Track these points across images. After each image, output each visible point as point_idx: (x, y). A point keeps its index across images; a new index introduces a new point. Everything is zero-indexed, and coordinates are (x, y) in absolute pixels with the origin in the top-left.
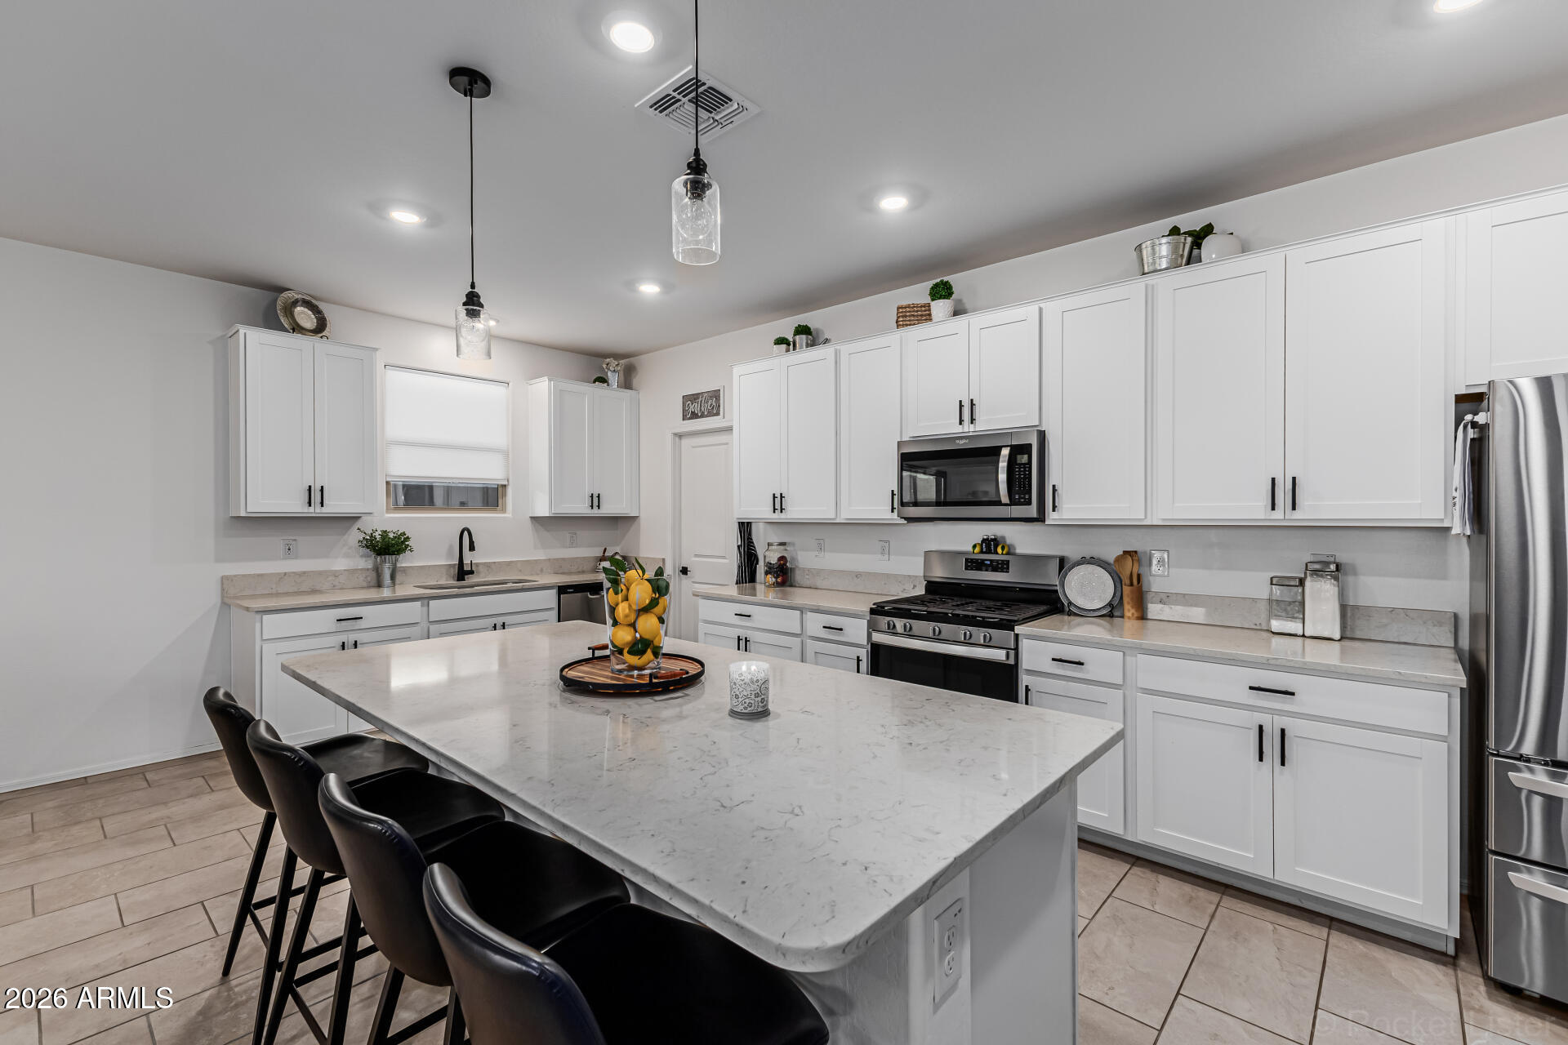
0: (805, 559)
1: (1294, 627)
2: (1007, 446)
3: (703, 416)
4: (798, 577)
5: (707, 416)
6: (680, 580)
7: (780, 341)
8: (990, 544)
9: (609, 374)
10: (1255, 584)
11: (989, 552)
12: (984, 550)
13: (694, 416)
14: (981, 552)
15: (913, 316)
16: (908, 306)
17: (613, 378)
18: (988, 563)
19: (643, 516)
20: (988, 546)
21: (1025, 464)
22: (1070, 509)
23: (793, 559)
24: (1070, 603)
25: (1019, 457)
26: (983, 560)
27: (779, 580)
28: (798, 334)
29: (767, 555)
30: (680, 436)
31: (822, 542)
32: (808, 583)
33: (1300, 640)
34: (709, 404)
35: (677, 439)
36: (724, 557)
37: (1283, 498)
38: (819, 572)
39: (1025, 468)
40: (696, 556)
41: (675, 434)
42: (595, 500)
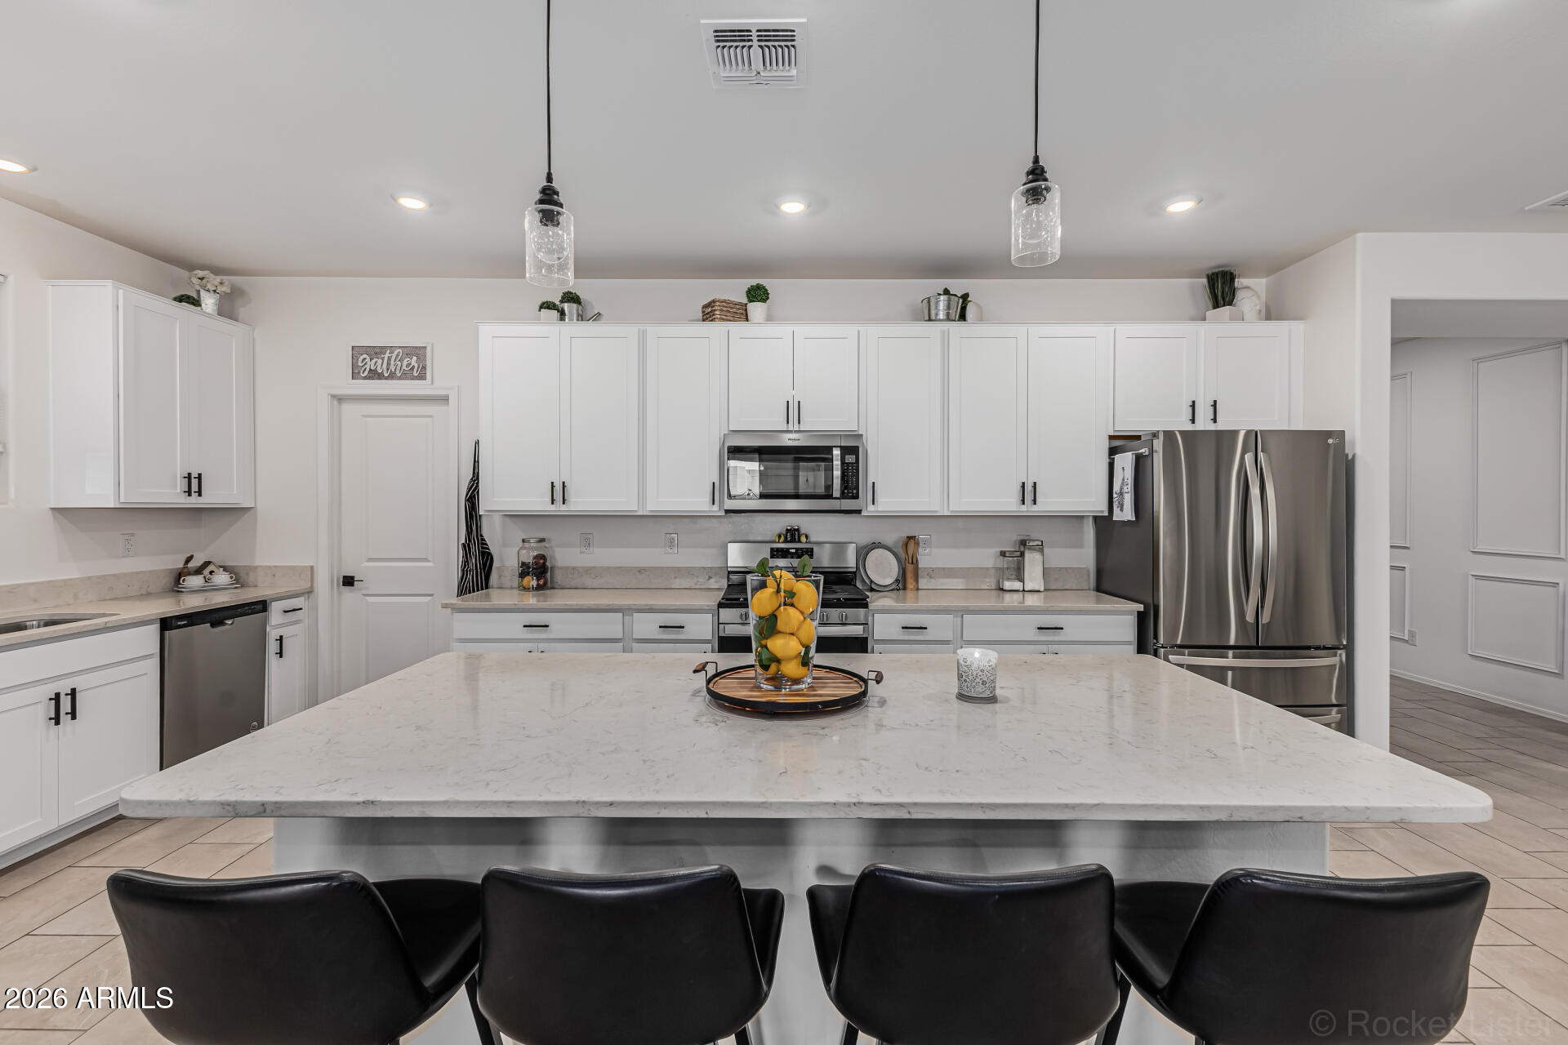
0: (564, 556)
1: (1017, 585)
2: (838, 447)
3: (392, 376)
4: (559, 578)
5: (400, 378)
6: (340, 593)
7: (547, 306)
8: (793, 534)
9: (203, 294)
10: (986, 557)
11: (793, 541)
12: (789, 539)
13: (374, 375)
14: (786, 541)
15: (728, 311)
16: (725, 301)
17: (209, 302)
18: (794, 551)
19: (258, 506)
20: (793, 536)
21: (852, 463)
22: (887, 503)
23: (553, 558)
24: (872, 581)
25: (847, 456)
26: (788, 549)
27: (541, 582)
28: (568, 301)
29: (508, 556)
30: (340, 399)
31: (589, 536)
32: (573, 583)
33: (1021, 594)
34: (405, 363)
35: (336, 402)
36: (426, 560)
37: (1029, 497)
38: (588, 571)
39: (852, 467)
40: (370, 560)
41: (333, 396)
42: (193, 483)
